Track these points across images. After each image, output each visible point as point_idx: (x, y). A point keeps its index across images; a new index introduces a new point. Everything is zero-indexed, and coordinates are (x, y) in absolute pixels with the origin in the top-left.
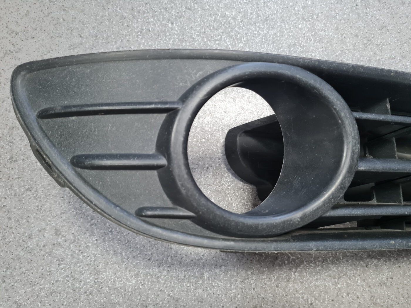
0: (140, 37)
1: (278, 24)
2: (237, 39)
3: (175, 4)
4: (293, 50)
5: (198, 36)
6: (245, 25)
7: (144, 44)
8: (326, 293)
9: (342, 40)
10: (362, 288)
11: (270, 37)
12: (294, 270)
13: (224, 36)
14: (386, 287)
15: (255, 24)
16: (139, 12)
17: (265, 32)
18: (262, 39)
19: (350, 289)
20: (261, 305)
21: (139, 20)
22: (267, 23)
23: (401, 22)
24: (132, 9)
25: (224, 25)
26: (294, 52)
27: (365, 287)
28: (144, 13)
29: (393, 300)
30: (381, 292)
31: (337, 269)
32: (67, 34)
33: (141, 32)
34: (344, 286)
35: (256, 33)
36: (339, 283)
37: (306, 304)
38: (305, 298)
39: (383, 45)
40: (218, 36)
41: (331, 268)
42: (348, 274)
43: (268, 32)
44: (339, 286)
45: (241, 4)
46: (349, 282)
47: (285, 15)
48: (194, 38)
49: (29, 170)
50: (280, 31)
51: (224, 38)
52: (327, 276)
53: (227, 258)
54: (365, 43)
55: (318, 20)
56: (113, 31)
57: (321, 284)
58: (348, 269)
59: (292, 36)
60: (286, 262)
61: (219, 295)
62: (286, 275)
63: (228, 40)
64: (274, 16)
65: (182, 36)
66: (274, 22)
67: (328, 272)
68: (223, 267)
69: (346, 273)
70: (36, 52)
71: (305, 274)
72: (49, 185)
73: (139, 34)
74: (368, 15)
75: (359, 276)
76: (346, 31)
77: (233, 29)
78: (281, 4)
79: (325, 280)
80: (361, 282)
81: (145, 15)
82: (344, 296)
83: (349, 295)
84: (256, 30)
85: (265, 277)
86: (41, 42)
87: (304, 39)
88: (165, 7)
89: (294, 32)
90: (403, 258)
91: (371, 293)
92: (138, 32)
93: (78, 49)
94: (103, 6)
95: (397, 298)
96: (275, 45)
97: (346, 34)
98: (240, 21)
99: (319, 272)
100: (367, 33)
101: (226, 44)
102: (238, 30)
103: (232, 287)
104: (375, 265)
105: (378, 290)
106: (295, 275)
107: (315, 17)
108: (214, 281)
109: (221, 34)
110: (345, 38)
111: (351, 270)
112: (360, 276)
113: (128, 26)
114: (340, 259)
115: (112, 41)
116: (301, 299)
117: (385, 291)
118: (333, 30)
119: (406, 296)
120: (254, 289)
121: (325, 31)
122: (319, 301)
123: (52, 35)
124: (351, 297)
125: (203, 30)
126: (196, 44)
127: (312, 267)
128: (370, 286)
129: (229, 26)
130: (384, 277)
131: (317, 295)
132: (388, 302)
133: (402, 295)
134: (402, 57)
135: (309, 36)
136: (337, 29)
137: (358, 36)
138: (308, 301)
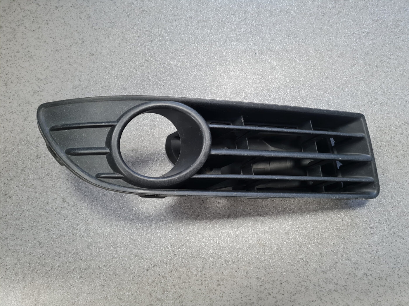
0: (116, 80)
1: (204, 68)
2: (177, 79)
3: (138, 58)
5: (152, 78)
6: (182, 70)
7: (118, 84)
8: (228, 237)
9: (245, 77)
10: (252, 234)
11: (198, 77)
12: (209, 223)
13: (169, 77)
14: (268, 234)
15: (189, 69)
16: (116, 64)
17: (195, 73)
18: (193, 78)
19: (244, 235)
20: (187, 244)
21: (116, 69)
22: (196, 68)
23: (285, 63)
24: (112, 62)
25: (169, 70)
27: (254, 234)
28: (119, 64)
29: (272, 242)
30: (264, 237)
32: (71, 80)
33: (117, 77)
34: (240, 233)
36: (237, 231)
38: (215, 240)
39: (272, 79)
40: (165, 77)
43: (197, 74)
44: (237, 233)
45: (180, 56)
46: (244, 231)
47: (208, 62)
48: (150, 79)
49: (48, 163)
50: (205, 72)
52: (230, 227)
53: (167, 216)
54: (260, 78)
55: (230, 65)
56: (100, 76)
57: (226, 232)
59: (213, 75)
60: (204, 218)
61: (161, 238)
62: (204, 226)
64: (201, 63)
66: (201, 67)
67: (230, 224)
68: (164, 221)
69: (242, 225)
70: (53, 91)
71: (216, 225)
72: (60, 172)
73: (116, 77)
74: (263, 60)
75: (251, 227)
76: (248, 71)
77: (174, 73)
78: (206, 55)
79: (228, 229)
80: (252, 231)
81: (120, 66)
82: (240, 239)
84: (189, 73)
85: (190, 227)
86: (56, 85)
87: (220, 77)
88: (132, 60)
89: (214, 73)
90: (280, 216)
91: (258, 237)
92: (115, 77)
93: (78, 88)
94: (94, 61)
95: (274, 241)
97: (248, 73)
98: (179, 67)
99: (225, 225)
100: (262, 71)
101: (170, 82)
102: (178, 73)
103: (169, 233)
104: (262, 220)
106: (210, 226)
107: (228, 63)
108: (158, 230)
109: (167, 76)
110: (247, 75)
111: (246, 223)
113: (109, 73)
114: (239, 216)
115: (99, 83)
116: (212, 241)
117: (267, 236)
118: (239, 71)
119: (281, 240)
120: (183, 235)
121: (234, 72)
122: (224, 242)
123: (62, 80)
124: (244, 240)
125: (156, 74)
127: (220, 222)
128: (257, 233)
129: (172, 71)
130: (267, 228)
131: (223, 238)
132: (269, 243)
133: (278, 239)
134: (285, 87)
135: (223, 75)
136: (242, 70)
137: (256, 74)
138: (216, 242)
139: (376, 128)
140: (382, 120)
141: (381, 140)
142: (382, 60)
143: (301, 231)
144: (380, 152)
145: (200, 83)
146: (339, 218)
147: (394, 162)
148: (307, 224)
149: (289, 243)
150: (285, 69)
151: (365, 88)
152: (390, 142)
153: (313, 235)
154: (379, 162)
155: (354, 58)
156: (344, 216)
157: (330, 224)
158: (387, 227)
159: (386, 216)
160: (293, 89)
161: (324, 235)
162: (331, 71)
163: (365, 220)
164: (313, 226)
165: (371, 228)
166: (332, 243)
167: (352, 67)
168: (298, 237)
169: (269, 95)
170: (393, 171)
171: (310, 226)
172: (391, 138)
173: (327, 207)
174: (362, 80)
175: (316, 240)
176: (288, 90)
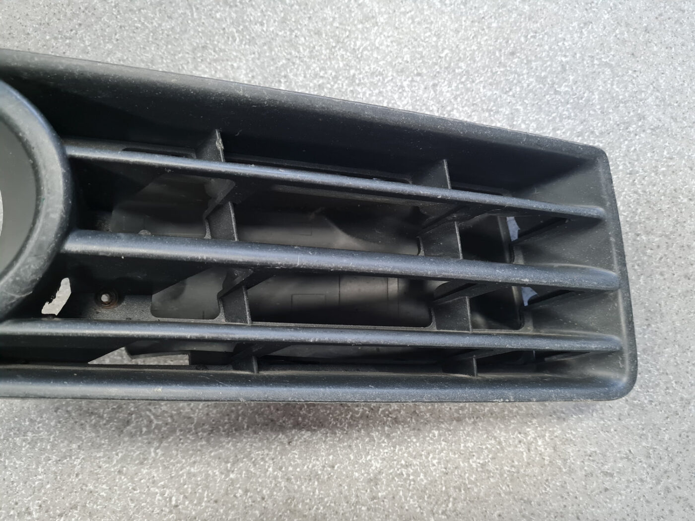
1: (180, 12)
2: (104, 37)
4: (199, 57)
5: (36, 30)
6: (121, 12)
8: (207, 487)
9: (291, 40)
10: (274, 482)
11: (163, 33)
12: (156, 444)
13: (82, 31)
14: (318, 482)
17: (155, 24)
18: (148, 36)
19: (252, 483)
20: (86, 503)
22: (160, 9)
23: (403, 9)
25: (83, 12)
26: (202, 60)
27: (280, 480)
29: (328, 507)
30: (307, 491)
31: (234, 446)
34: (241, 476)
35: (139, 25)
36: (233, 471)
37: (166, 506)
38: (166, 495)
39: (365, 49)
40: (71, 30)
41: (224, 444)
42: (252, 455)
43: (160, 25)
44: (232, 476)
46: (252, 470)
48: (28, 34)
50: (182, 23)
51: (82, 34)
52: (214, 457)
53: (39, 419)
54: (333, 47)
55: (252, 5)
57: (200, 472)
58: (254, 446)
59: (203, 32)
60: (144, 430)
61: (13, 482)
62: (140, 453)
63: (88, 37)
65: (7, 30)
66: (173, 7)
67: (216, 450)
68: (30, 434)
69: (250, 453)
71: (174, 452)
75: (273, 459)
76: (300, 24)
77: (98, 19)
79: (209, 464)
80: (274, 471)
82: (238, 495)
83: (249, 494)
84: (140, 21)
85: (101, 454)
87: (223, 37)
89: (207, 24)
90: (359, 431)
91: (288, 491)
95: (335, 503)
96: (170, 46)
97: (300, 30)
98: (113, 4)
99: (200, 450)
100: (337, 28)
101: (82, 45)
102: (108, 21)
103: (40, 470)
104: (305, 442)
105: (303, 487)
106: (156, 454)
108: (8, 458)
109: (77, 27)
110: (296, 36)
111: (258, 449)
112: (275, 460)
114: (243, 428)
116: (158, 497)
117: (316, 489)
118: (276, 23)
119: (354, 500)
120: (77, 475)
121: (262, 24)
122: (191, 502)
124: (251, 497)
125: (47, 20)
126: (30, 43)
127: (189, 441)
128: (288, 480)
129: (93, 14)
130: (318, 463)
131: (190, 490)
132: (318, 509)
133: (346, 497)
134: (397, 72)
135: (232, 32)
136: (284, 20)
137: (321, 34)
138: (170, 500)
139: (636, 196)
140: (653, 174)
141: (649, 229)
142: (661, 15)
143: (411, 477)
144: (643, 263)
145: (165, 50)
146: (520, 442)
147: (679, 291)
148: (431, 456)
149: (375, 510)
150: (402, 23)
151: (612, 85)
152: (672, 236)
153: (444, 488)
154: (639, 289)
155: (587, 4)
156: (535, 438)
157: (493, 458)
158: (648, 473)
159: (650, 440)
160: (418, 79)
161: (476, 490)
162: (526, 37)
163: (590, 449)
164: (448, 462)
165: (606, 474)
166: (495, 515)
167: (582, 28)
168: (401, 493)
169: (352, 91)
170: (675, 317)
171: (439, 463)
172: (674, 226)
173: (489, 411)
174: (606, 63)
175: (450, 505)
176: (405, 80)
